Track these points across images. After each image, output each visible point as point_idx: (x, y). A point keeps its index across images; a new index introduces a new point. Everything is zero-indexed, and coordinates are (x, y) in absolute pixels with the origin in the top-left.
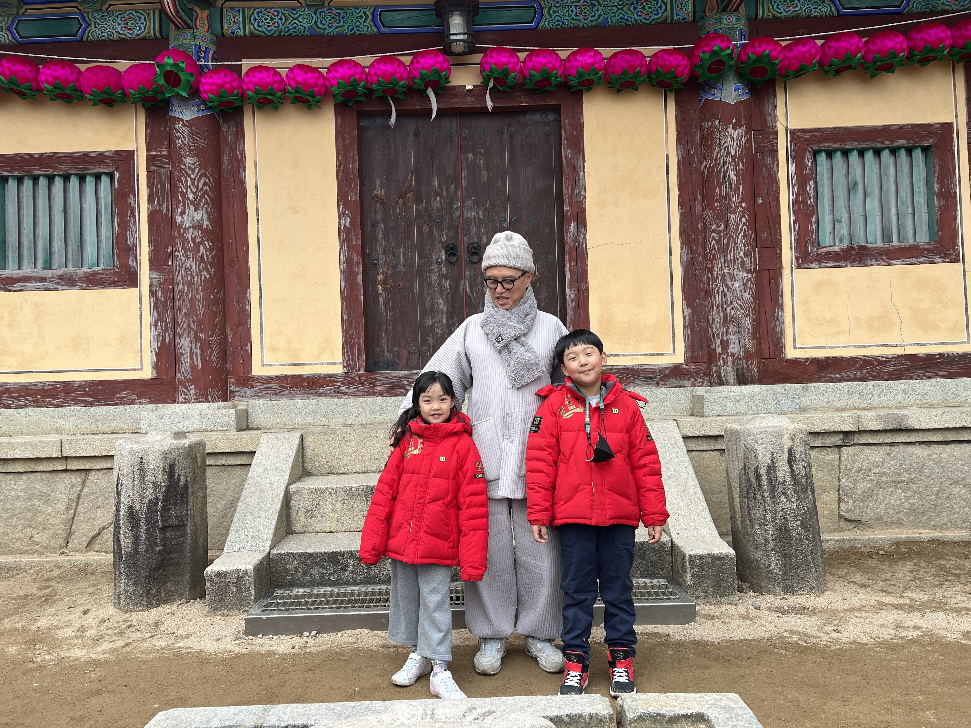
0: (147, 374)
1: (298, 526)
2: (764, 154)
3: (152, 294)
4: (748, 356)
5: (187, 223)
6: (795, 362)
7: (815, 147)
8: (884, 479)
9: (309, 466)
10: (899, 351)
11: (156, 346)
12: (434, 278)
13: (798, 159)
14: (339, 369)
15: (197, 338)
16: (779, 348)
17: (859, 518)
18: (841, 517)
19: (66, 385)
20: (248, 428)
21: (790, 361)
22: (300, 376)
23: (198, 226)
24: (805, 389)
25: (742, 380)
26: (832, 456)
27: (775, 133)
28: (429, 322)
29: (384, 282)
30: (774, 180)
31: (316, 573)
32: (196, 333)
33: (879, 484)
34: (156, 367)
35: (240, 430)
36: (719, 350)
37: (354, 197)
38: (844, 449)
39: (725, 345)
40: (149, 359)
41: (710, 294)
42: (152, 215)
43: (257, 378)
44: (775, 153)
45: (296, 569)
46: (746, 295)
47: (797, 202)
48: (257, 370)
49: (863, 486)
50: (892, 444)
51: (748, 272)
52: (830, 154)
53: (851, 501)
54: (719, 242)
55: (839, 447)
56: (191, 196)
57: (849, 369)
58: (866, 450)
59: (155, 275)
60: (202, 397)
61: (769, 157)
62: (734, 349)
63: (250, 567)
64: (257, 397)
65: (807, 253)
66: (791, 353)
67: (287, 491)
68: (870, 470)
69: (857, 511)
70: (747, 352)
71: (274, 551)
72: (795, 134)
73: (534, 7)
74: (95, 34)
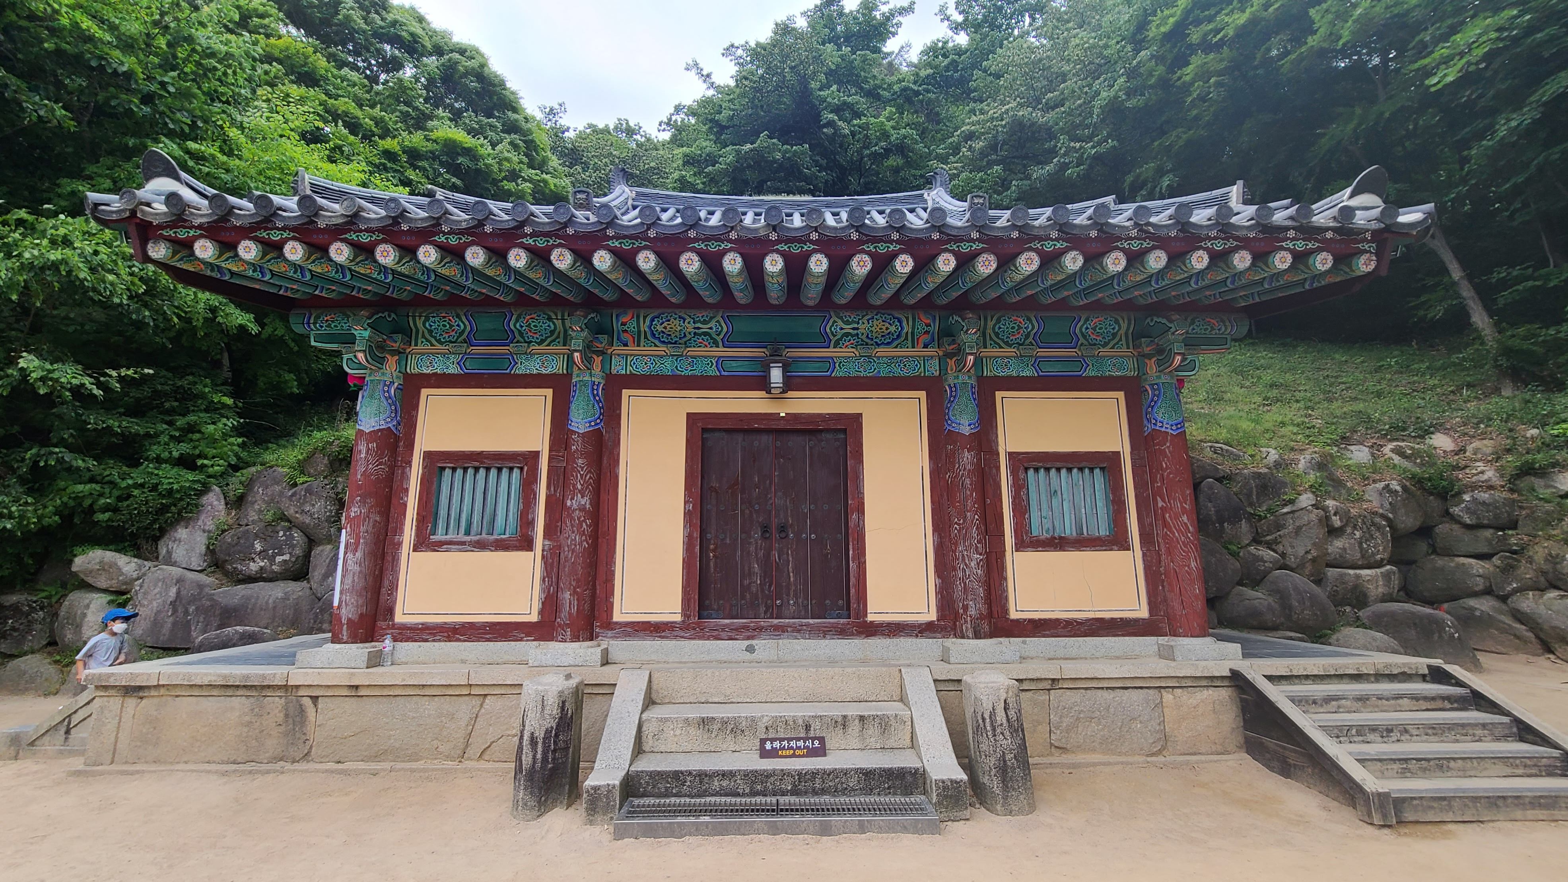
0: (534, 618)
1: (646, 748)
2: (990, 468)
3: (543, 557)
4: (981, 617)
5: (575, 506)
6: (1017, 622)
7: (1026, 465)
8: (1082, 716)
9: (654, 696)
10: (1091, 615)
11: (543, 596)
12: (751, 549)
13: (1014, 472)
14: (678, 618)
15: (575, 592)
16: (1006, 611)
17: (1065, 746)
18: (1051, 744)
19: (472, 625)
20: (607, 663)
21: (1012, 621)
22: (649, 622)
23: (582, 509)
24: (1024, 643)
25: (977, 635)
26: (1043, 697)
27: (998, 454)
28: (746, 582)
29: (714, 551)
30: (998, 487)
31: (661, 786)
32: (575, 588)
33: (1078, 719)
34: (541, 612)
35: (603, 665)
36: (961, 611)
37: (697, 489)
38: (1052, 692)
39: (966, 608)
40: (536, 606)
41: (955, 569)
42: (548, 497)
43: (616, 623)
44: (998, 468)
45: (648, 783)
46: (979, 571)
47: (1014, 503)
48: (617, 617)
49: (1066, 721)
50: (1086, 689)
51: (981, 554)
52: (1037, 470)
53: (1058, 732)
54: (959, 531)
55: (1049, 690)
56: (579, 487)
57: (1056, 628)
58: (1068, 692)
59: (547, 542)
60: (576, 638)
61: (994, 471)
62: (972, 612)
63: (617, 783)
64: (614, 637)
65: (1023, 541)
66: (1014, 615)
67: (640, 718)
68: (1071, 708)
69: (1063, 740)
70: (981, 614)
71: (632, 769)
72: (1011, 455)
73: (829, 361)
74: (520, 369)
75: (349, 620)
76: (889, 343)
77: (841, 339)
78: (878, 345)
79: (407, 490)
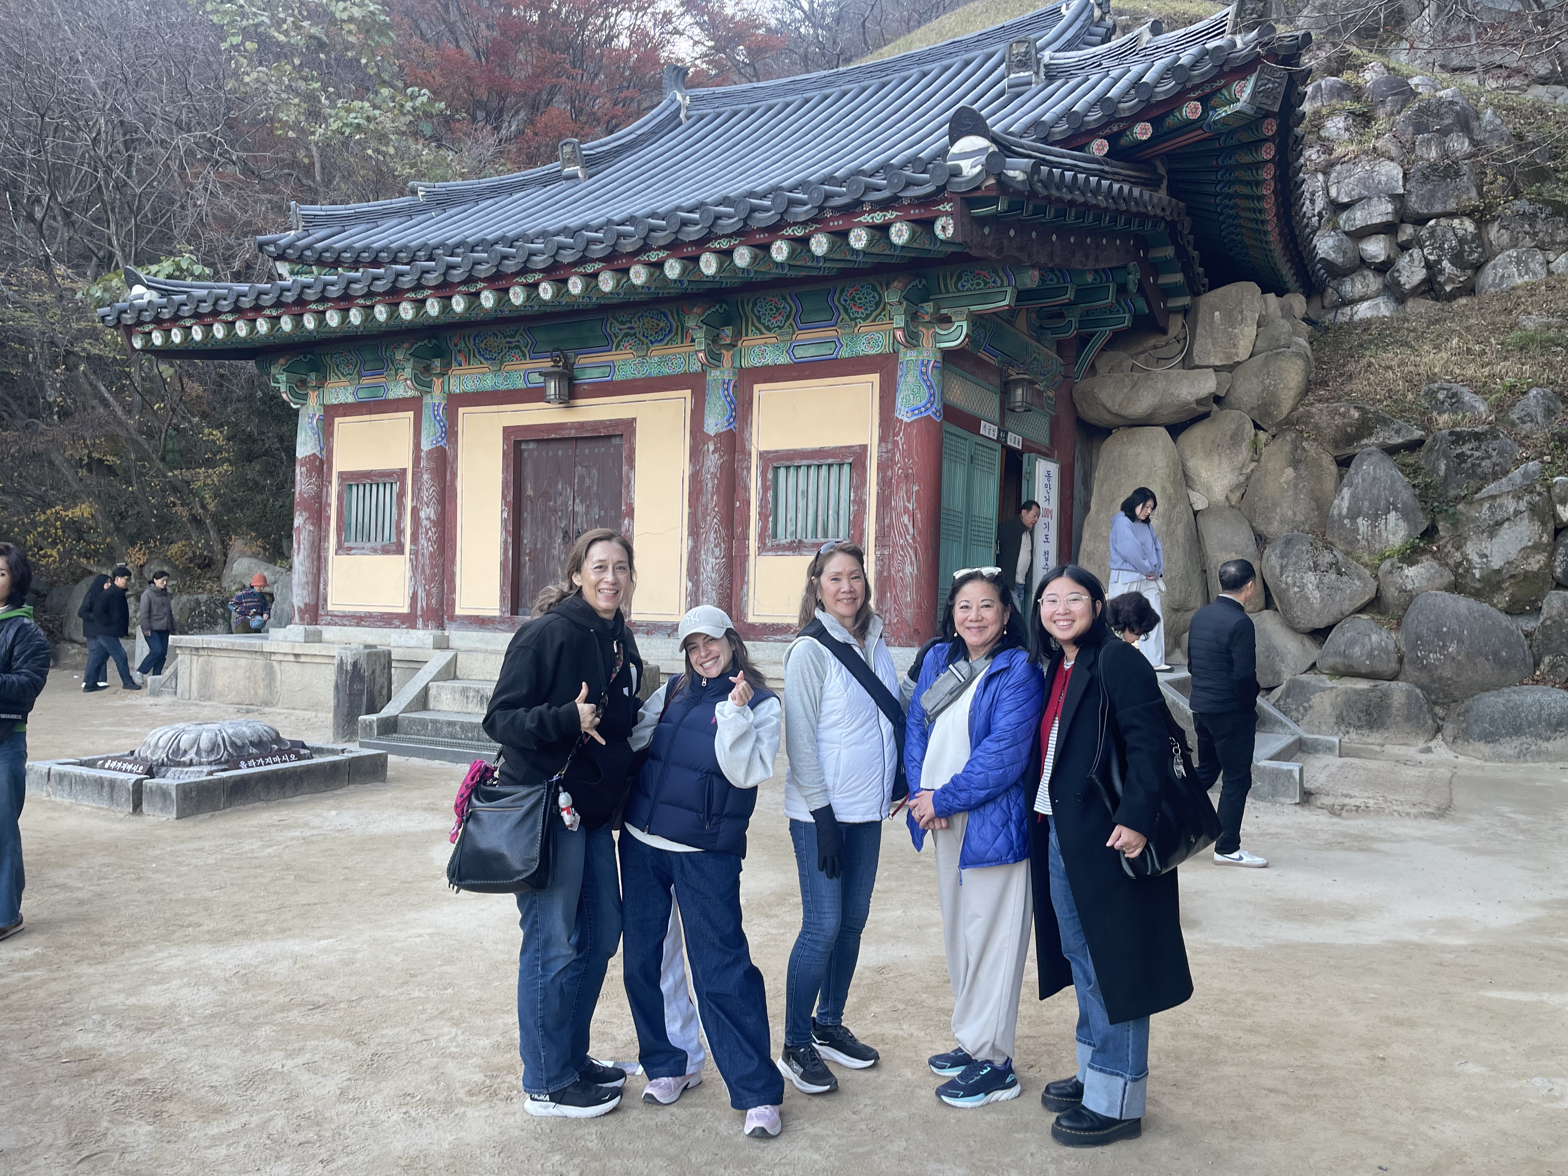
0: (406, 610)
1: (431, 706)
2: (743, 468)
3: (410, 560)
5: (426, 517)
6: (753, 626)
7: (778, 464)
11: (410, 592)
12: (556, 553)
13: (765, 473)
14: (497, 613)
15: (425, 589)
16: (746, 616)
19: (371, 614)
20: (447, 648)
22: (478, 616)
27: (750, 454)
29: (529, 554)
30: (747, 489)
31: (415, 728)
32: (425, 586)
34: (410, 605)
35: (433, 647)
37: (510, 498)
40: (407, 601)
42: (412, 510)
43: (458, 617)
44: (749, 469)
45: (408, 726)
47: (761, 506)
48: (458, 611)
52: (787, 469)
56: (426, 499)
59: (411, 548)
60: (425, 626)
61: (745, 471)
63: (375, 718)
64: (455, 628)
65: (765, 544)
66: (751, 619)
67: (427, 686)
71: (399, 715)
72: (762, 455)
73: (611, 366)
74: (391, 395)
75: (299, 608)
76: (661, 340)
77: (621, 341)
78: (652, 343)
79: (330, 505)
